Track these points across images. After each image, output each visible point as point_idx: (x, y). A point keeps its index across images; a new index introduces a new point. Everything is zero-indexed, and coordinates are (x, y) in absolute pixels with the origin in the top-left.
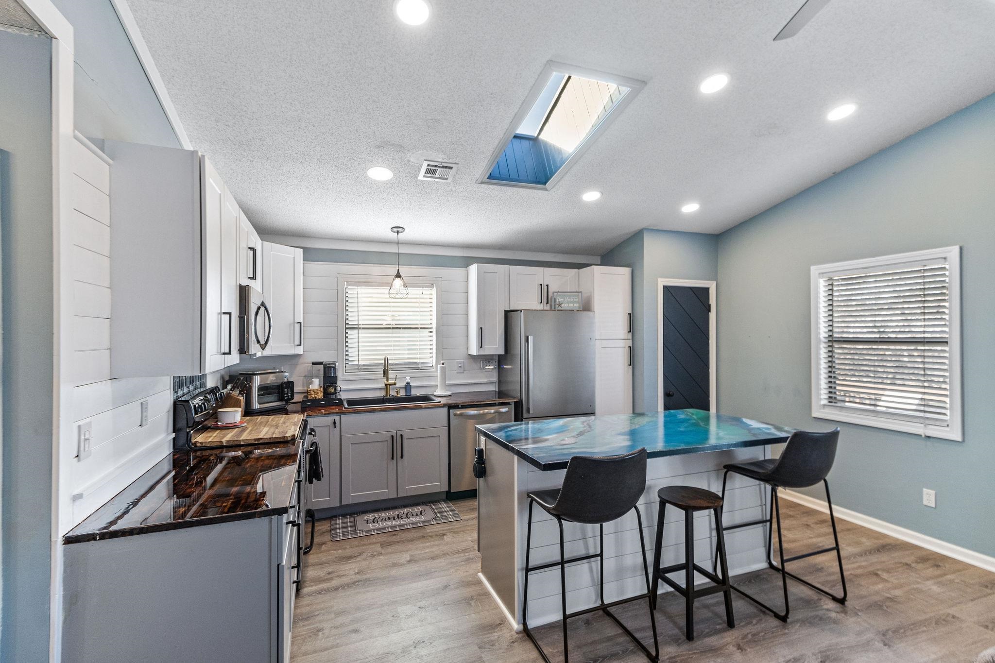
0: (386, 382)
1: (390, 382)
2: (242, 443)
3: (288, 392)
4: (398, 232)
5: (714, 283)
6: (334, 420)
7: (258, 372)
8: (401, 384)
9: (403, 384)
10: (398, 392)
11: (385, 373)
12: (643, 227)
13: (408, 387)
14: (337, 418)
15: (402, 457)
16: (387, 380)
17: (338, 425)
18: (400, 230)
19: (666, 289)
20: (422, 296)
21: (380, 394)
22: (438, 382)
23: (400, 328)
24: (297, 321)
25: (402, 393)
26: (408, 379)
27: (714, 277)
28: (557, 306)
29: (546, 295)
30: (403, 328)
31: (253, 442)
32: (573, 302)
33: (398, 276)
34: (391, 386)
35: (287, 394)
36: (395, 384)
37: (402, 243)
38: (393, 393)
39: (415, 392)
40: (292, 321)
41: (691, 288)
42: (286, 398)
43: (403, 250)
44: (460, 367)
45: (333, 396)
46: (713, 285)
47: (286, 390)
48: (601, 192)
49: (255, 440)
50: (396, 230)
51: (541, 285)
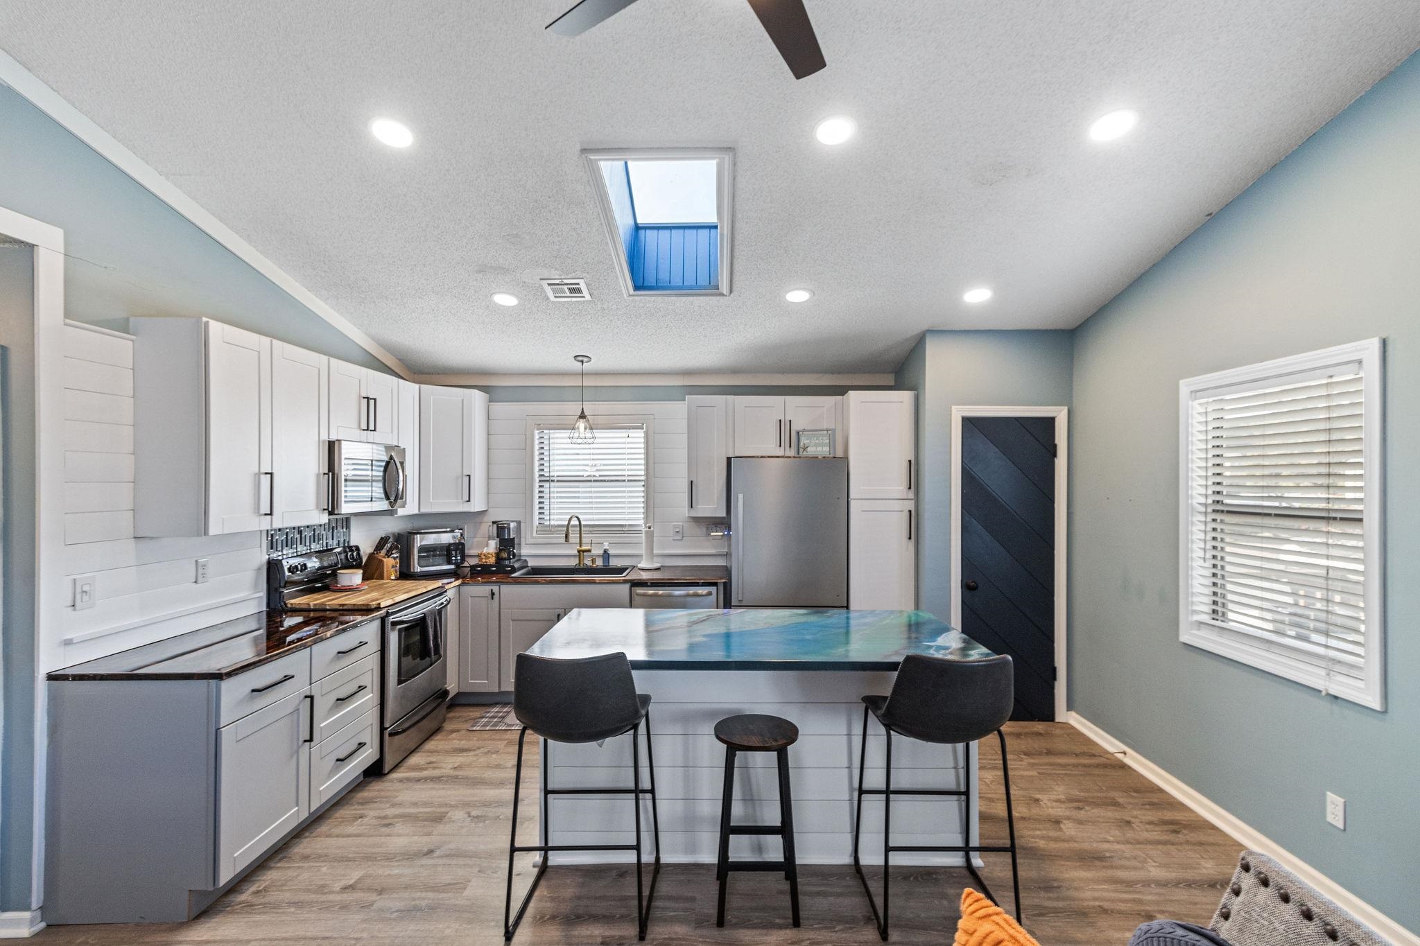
0: (578, 548)
1: (584, 548)
3: (456, 554)
4: (582, 362)
5: (1065, 410)
6: (492, 590)
7: (423, 531)
8: (597, 551)
9: (601, 552)
10: (593, 561)
11: (567, 537)
12: (925, 327)
13: (606, 556)
14: (496, 588)
16: (580, 546)
17: (496, 596)
18: (585, 359)
19: (968, 422)
20: (628, 440)
21: (573, 562)
22: (642, 550)
23: (605, 481)
24: (466, 473)
25: (599, 563)
26: (606, 545)
27: (1066, 397)
28: (801, 450)
29: (789, 435)
30: (608, 481)
32: (823, 445)
33: (582, 416)
34: (585, 553)
35: (456, 556)
36: (589, 551)
37: (586, 374)
38: (588, 562)
39: (614, 563)
40: (458, 473)
41: (1017, 419)
42: (454, 562)
44: (678, 532)
45: (507, 562)
46: (1063, 412)
47: (453, 552)
48: (811, 291)
49: (341, 605)
50: (581, 359)
51: (779, 421)
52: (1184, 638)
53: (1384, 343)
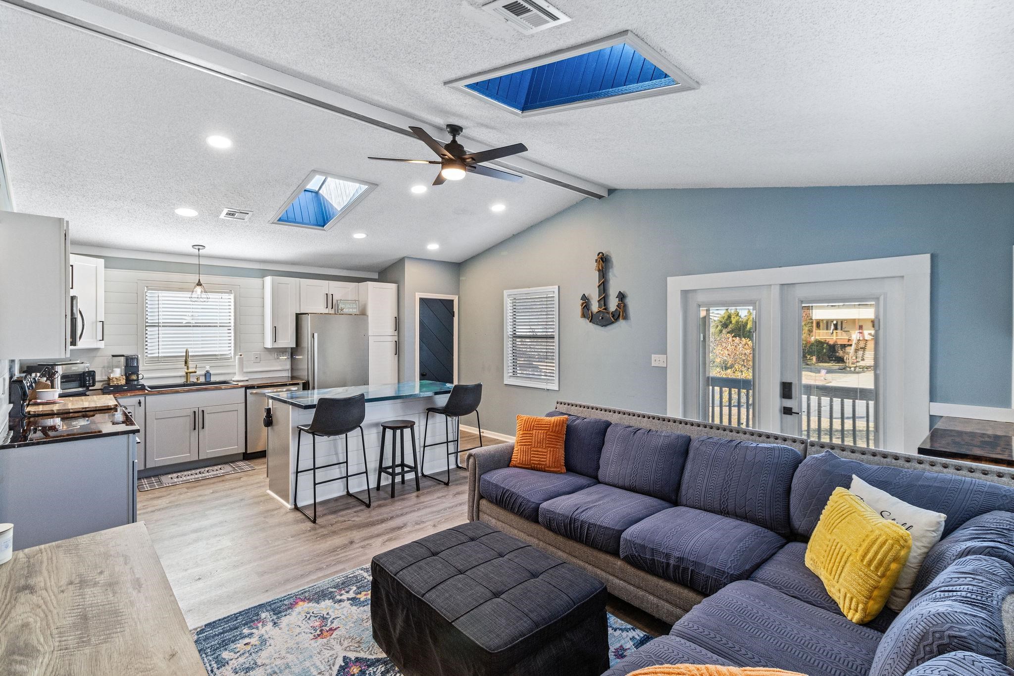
0: (186, 370)
1: (190, 370)
2: (71, 411)
3: (89, 379)
4: (199, 249)
5: (457, 297)
6: (140, 400)
8: (201, 372)
9: (203, 372)
10: (198, 379)
11: (186, 362)
12: (405, 256)
13: (207, 374)
14: (142, 399)
15: (203, 428)
16: (188, 369)
17: (143, 404)
18: (200, 247)
19: (422, 300)
20: (221, 300)
21: (182, 381)
22: (237, 370)
23: (200, 326)
24: (99, 320)
25: (202, 380)
26: (208, 368)
27: (457, 292)
28: (339, 311)
29: (330, 300)
30: (202, 326)
31: (81, 410)
32: (352, 308)
33: (199, 284)
34: (191, 374)
35: (89, 381)
36: (195, 372)
37: (202, 257)
38: (193, 379)
39: (213, 379)
40: (94, 320)
41: (440, 300)
42: (88, 385)
43: (203, 262)
44: (257, 358)
45: (136, 383)
47: (87, 378)
48: (367, 233)
50: (197, 247)
51: (327, 294)
52: (505, 382)
53: (559, 287)
